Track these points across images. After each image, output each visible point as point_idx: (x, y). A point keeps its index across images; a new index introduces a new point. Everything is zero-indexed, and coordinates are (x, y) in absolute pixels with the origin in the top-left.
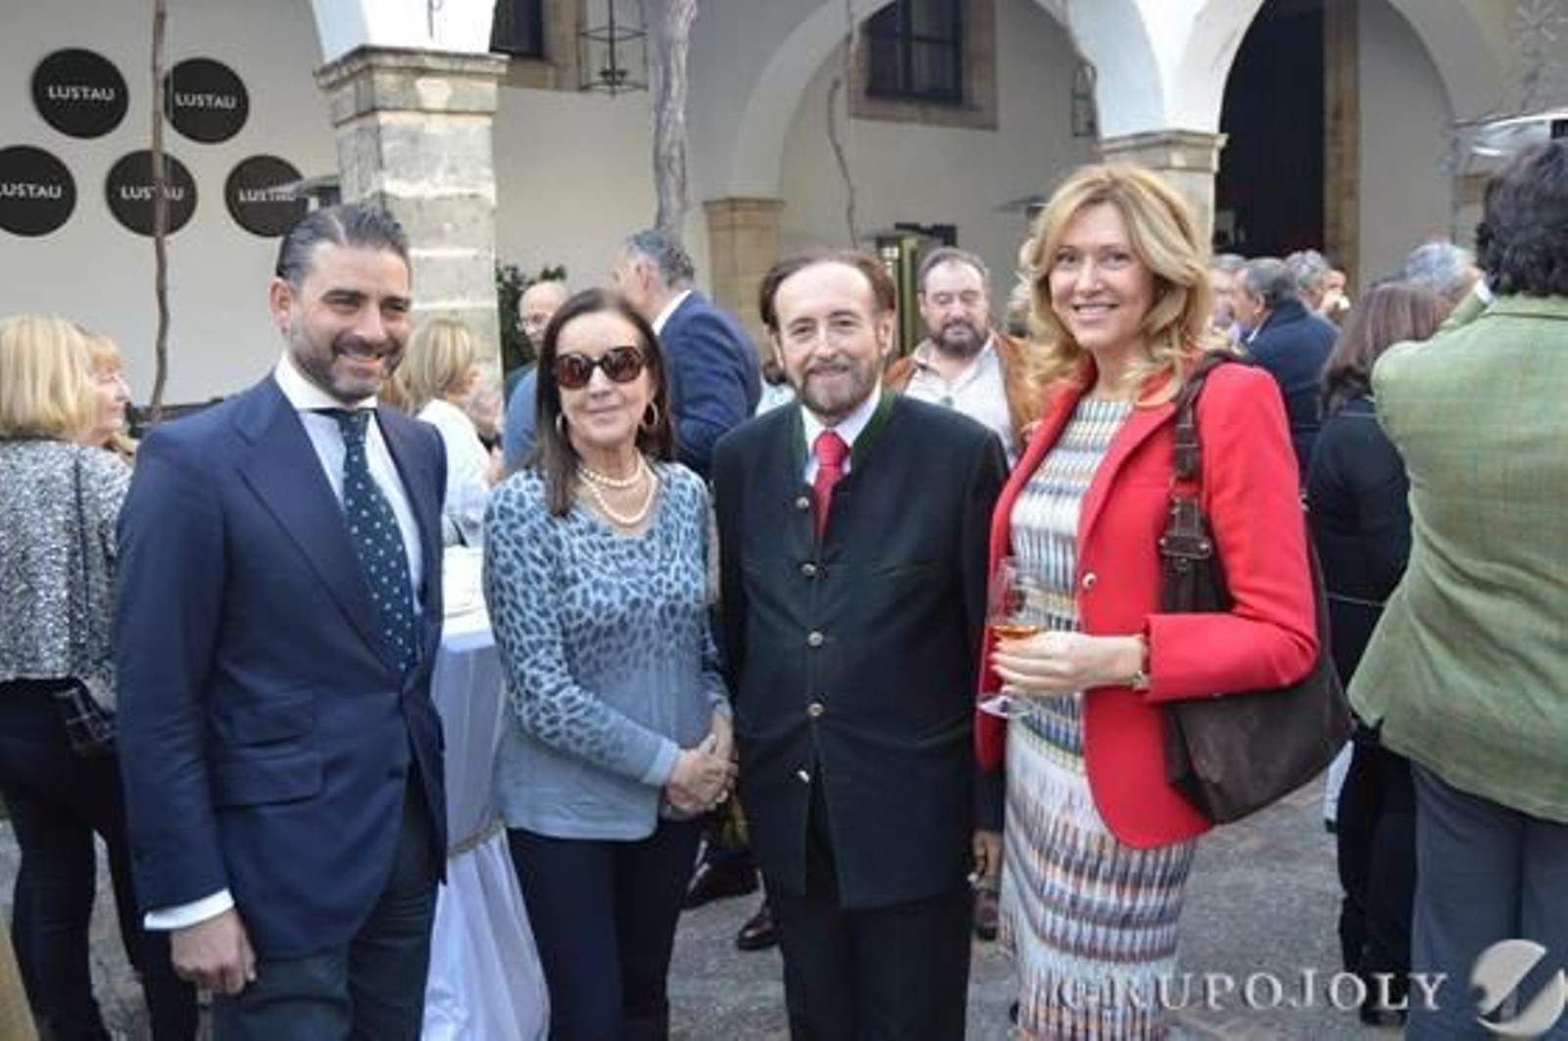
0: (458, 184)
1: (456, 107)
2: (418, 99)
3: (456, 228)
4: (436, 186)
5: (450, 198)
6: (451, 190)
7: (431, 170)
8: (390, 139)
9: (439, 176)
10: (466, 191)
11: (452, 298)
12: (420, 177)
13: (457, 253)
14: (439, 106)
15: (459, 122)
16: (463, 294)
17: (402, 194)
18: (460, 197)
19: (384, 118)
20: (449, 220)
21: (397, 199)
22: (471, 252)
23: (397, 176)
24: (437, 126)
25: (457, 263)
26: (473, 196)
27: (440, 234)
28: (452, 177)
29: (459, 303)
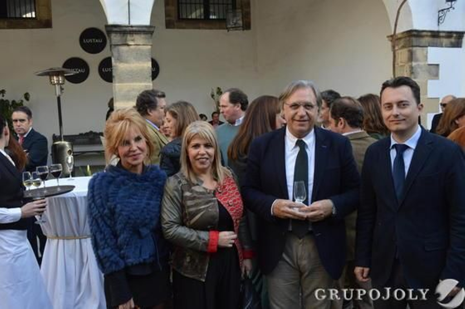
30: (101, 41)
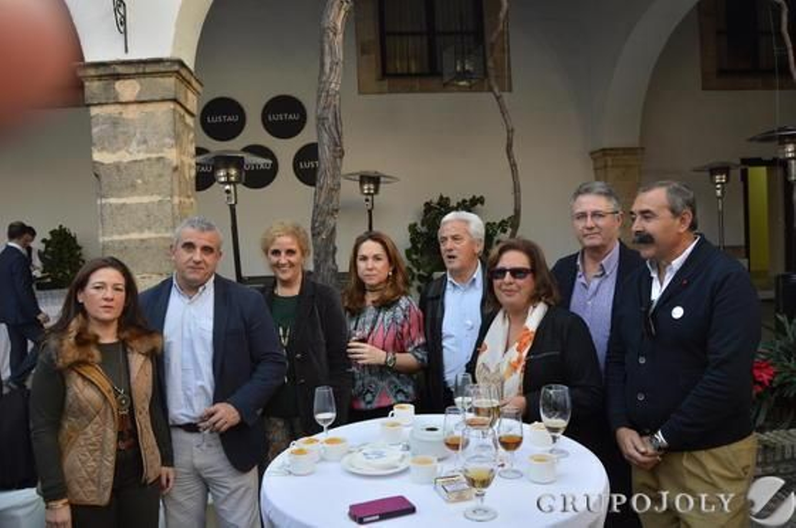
0: (147, 152)
1: (143, 99)
2: (116, 97)
3: (145, 183)
4: (131, 153)
5: (141, 161)
6: (141, 156)
7: (127, 143)
8: (97, 125)
9: (134, 146)
10: (154, 156)
11: (142, 231)
12: (119, 149)
13: (146, 199)
14: (132, 99)
15: (150, 108)
16: (149, 228)
17: (106, 162)
18: (149, 159)
19: (94, 111)
20: (141, 176)
21: (102, 164)
22: (156, 198)
23: (103, 149)
24: (132, 113)
25: (146, 206)
26: (159, 159)
27: (133, 186)
28: (144, 147)
29: (146, 235)
30: (237, 119)
